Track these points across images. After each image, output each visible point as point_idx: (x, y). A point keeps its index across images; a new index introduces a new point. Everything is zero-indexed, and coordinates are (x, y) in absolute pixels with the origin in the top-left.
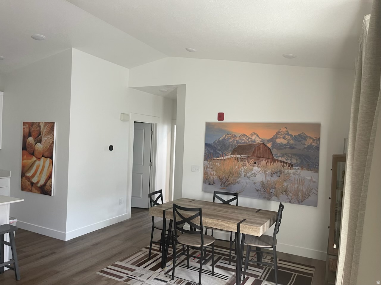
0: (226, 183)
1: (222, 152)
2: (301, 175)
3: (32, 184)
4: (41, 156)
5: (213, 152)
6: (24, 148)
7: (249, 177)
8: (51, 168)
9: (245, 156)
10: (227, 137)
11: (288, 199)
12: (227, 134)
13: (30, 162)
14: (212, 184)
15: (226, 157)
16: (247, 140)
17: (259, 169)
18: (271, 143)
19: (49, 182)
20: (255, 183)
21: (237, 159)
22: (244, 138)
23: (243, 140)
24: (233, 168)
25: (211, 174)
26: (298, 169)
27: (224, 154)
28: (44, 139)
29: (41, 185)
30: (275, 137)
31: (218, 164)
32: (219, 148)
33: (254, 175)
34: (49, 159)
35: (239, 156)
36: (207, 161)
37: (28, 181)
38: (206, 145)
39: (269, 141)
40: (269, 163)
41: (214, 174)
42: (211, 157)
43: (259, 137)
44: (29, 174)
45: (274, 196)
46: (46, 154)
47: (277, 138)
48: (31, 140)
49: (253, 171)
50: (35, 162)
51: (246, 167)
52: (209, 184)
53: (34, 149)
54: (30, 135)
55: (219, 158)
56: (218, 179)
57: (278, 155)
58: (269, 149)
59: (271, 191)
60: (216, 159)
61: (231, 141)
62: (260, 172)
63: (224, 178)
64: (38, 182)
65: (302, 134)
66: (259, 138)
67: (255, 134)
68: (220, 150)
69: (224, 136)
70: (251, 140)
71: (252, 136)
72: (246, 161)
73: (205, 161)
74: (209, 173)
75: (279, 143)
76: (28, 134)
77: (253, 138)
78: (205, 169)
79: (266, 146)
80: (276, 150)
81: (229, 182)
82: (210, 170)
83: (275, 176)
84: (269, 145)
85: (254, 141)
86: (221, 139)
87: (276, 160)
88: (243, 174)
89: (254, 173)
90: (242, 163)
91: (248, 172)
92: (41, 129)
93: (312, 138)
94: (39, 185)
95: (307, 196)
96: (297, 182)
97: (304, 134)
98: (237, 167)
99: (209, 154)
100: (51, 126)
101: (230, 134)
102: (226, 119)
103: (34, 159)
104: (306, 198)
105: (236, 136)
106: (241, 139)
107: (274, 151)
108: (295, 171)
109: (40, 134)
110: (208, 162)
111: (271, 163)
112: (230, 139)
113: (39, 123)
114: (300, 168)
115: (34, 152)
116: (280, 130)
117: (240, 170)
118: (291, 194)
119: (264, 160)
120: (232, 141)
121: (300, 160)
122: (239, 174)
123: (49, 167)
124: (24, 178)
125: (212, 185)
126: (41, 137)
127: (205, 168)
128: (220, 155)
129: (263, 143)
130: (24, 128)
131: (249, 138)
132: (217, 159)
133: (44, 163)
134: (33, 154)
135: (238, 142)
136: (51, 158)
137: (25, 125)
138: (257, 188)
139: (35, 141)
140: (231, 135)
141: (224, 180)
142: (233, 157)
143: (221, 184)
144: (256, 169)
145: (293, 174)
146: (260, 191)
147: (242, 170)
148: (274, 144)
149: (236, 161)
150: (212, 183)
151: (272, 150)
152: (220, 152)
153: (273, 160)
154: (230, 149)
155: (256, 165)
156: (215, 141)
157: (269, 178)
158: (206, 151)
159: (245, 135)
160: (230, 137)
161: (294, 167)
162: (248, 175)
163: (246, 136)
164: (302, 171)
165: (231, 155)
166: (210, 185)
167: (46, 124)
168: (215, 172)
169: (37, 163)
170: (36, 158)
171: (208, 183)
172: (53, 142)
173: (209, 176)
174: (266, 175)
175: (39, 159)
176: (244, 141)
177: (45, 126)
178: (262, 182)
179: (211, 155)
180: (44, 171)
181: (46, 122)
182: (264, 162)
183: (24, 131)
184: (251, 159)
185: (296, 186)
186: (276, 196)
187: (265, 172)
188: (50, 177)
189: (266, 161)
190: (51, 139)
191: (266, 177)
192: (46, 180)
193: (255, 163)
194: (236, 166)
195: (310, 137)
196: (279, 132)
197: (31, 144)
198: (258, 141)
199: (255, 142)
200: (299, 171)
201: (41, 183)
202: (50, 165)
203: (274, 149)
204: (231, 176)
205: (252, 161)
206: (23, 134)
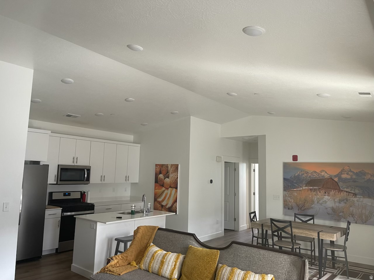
0: (302, 208)
1: (297, 184)
2: (363, 202)
3: (162, 206)
4: (169, 187)
5: (290, 185)
6: (156, 181)
7: (321, 204)
8: (176, 196)
9: (317, 187)
10: (301, 173)
11: (354, 220)
12: (301, 171)
13: (160, 191)
14: (291, 209)
15: (301, 188)
16: (318, 175)
17: (329, 198)
18: (337, 178)
19: (175, 205)
20: (326, 208)
21: (311, 190)
22: (315, 174)
23: (314, 175)
24: (307, 196)
25: (290, 201)
26: (361, 198)
27: (299, 186)
28: (171, 176)
29: (169, 207)
31: (295, 194)
32: (295, 181)
33: (326, 202)
34: (174, 189)
35: (312, 188)
36: (286, 191)
37: (159, 204)
38: (285, 179)
39: (335, 176)
40: (337, 193)
41: (292, 201)
42: (289, 188)
43: (327, 173)
44: (160, 200)
45: (343, 218)
46: (172, 186)
47: (342, 174)
48: (161, 176)
49: (324, 199)
50: (164, 191)
51: (318, 196)
52: (289, 209)
53: (163, 183)
54: (160, 173)
55: (295, 189)
56: (296, 205)
57: (344, 187)
58: (336, 182)
59: (340, 214)
60: (293, 190)
61: (304, 176)
62: (330, 200)
63: (300, 204)
64: (166, 205)
65: (362, 171)
66: (328, 174)
67: (323, 171)
68: (295, 183)
69: (299, 172)
70: (321, 176)
71: (321, 173)
72: (318, 192)
73: (284, 191)
74: (288, 201)
75: (344, 177)
76: (159, 172)
77: (323, 174)
78: (285, 198)
79: (333, 180)
80: (342, 183)
81: (305, 208)
82: (289, 198)
83: (342, 203)
84: (336, 179)
85: (323, 176)
86: (296, 175)
87: (342, 191)
88: (316, 202)
89: (325, 201)
90: (315, 193)
91: (320, 200)
92: (169, 169)
93: (370, 174)
94: (167, 207)
95: (370, 218)
96: (360, 207)
97: (364, 171)
98: (310, 196)
99: (287, 186)
100: (176, 167)
101: (303, 171)
102: (300, 160)
103: (164, 189)
104: (369, 219)
105: (308, 173)
106: (312, 175)
107: (340, 184)
108: (358, 199)
109: (168, 172)
110: (287, 192)
111: (338, 192)
112: (303, 175)
113: (167, 165)
114: (362, 197)
115: (163, 184)
116: (344, 168)
117: (314, 198)
118: (356, 217)
119: (332, 191)
120: (306, 176)
121: (362, 191)
122: (313, 201)
123: (174, 195)
124: (156, 202)
125: (291, 210)
126: (169, 174)
127: (285, 197)
128: (296, 186)
129: (331, 178)
130: (156, 168)
131: (319, 174)
132: (294, 190)
133: (171, 191)
134: (163, 186)
135: (310, 176)
136: (176, 188)
137: (157, 167)
138: (328, 212)
139: (164, 177)
140: (304, 172)
141: (301, 206)
142: (307, 188)
143: (299, 209)
144: (326, 198)
145: (357, 201)
146: (331, 214)
147: (315, 198)
148: (340, 179)
149: (309, 192)
150: (291, 208)
151: (339, 183)
152: (296, 185)
153: (340, 191)
154: (304, 182)
155: (327, 194)
156: (292, 176)
157: (337, 204)
158: (285, 184)
159: (315, 172)
160: (304, 173)
161: (357, 196)
162: (321, 202)
163: (317, 172)
164: (364, 199)
165: (305, 186)
166: (289, 210)
167: (172, 165)
168: (293, 200)
169: (166, 191)
170: (165, 188)
171: (288, 208)
172: (178, 177)
173: (288, 203)
174: (335, 202)
175: (167, 189)
176: (315, 176)
177: (171, 167)
178: (332, 207)
179: (289, 187)
180: (171, 197)
181: (172, 164)
182: (332, 192)
183: (156, 170)
184: (322, 190)
185: (360, 210)
186: (345, 218)
187: (334, 200)
188: (175, 201)
189: (335, 191)
190: (176, 175)
191: (335, 203)
192: (173, 203)
193: (325, 193)
194: (310, 195)
195: (368, 173)
196: (343, 169)
197: (161, 179)
198: (327, 176)
199: (324, 177)
200: (362, 199)
201: (169, 205)
202: (175, 193)
203: (340, 183)
204: (306, 202)
205: (323, 192)
206: (155, 172)
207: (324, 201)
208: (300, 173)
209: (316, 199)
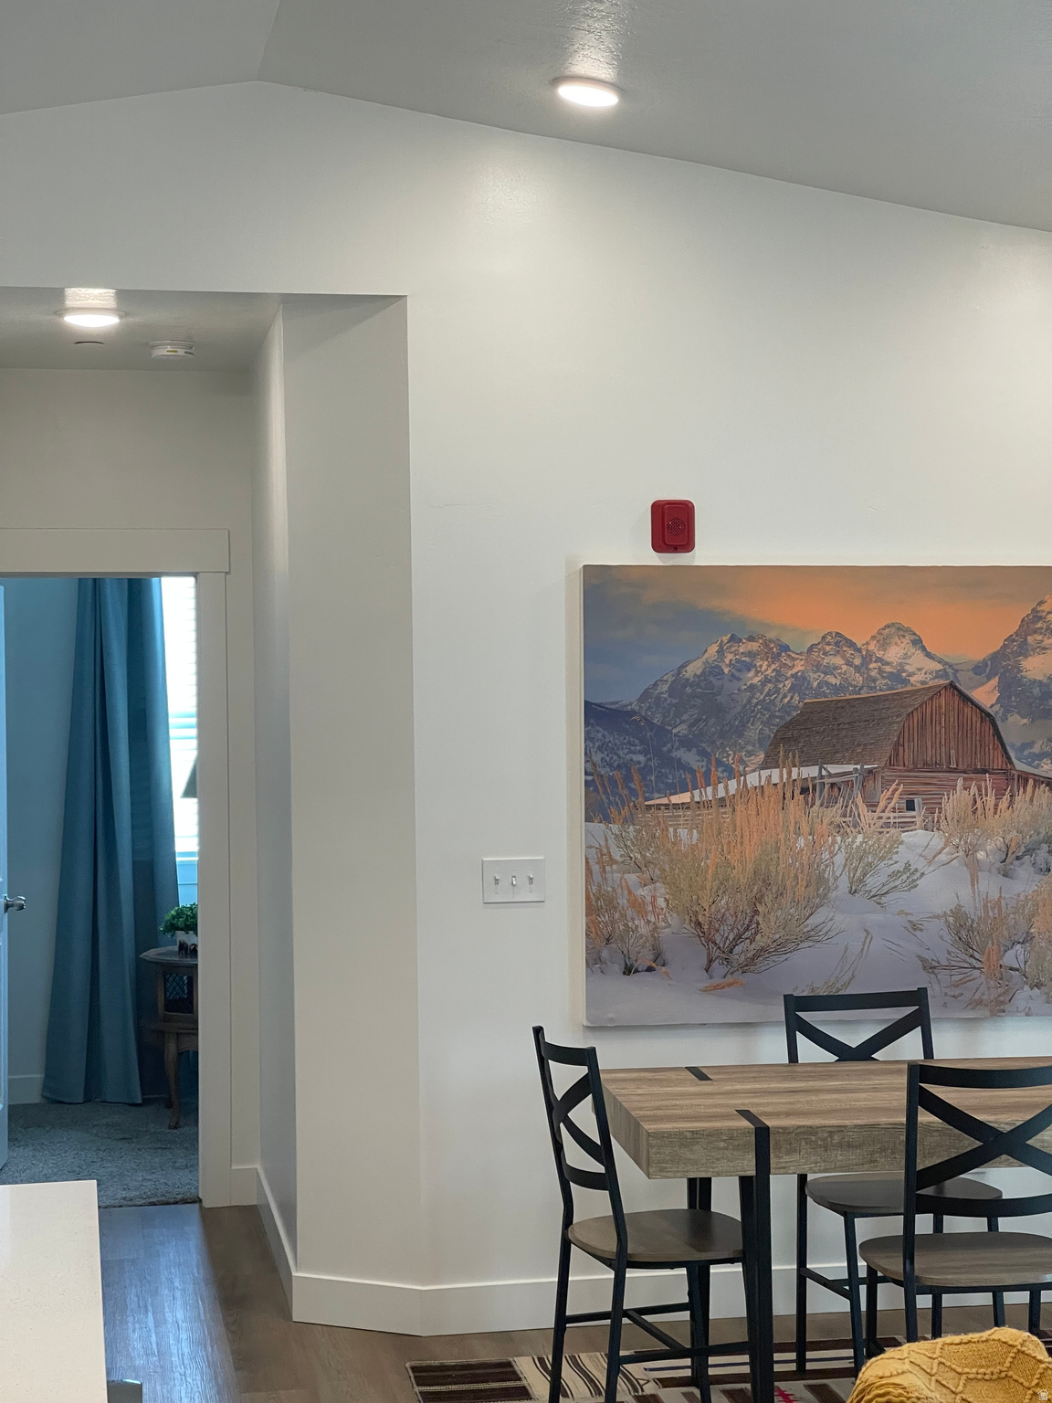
0: (737, 949)
1: (703, 753)
5: (641, 758)
7: (877, 897)
9: (850, 768)
10: (729, 657)
12: (733, 639)
14: (650, 969)
15: (733, 785)
16: (857, 669)
17: (936, 840)
18: (995, 681)
20: (915, 927)
21: (804, 791)
22: (838, 661)
23: (830, 670)
24: (777, 849)
25: (638, 906)
27: (719, 763)
30: (1018, 645)
31: (683, 832)
32: (682, 729)
33: (910, 876)
35: (812, 771)
36: (607, 819)
38: (597, 715)
39: (982, 670)
40: (991, 800)
41: (661, 902)
42: (633, 792)
43: (924, 648)
45: (1027, 988)
47: (1024, 650)
49: (903, 856)
51: (860, 838)
52: (628, 970)
55: (685, 798)
56: (689, 928)
57: (1036, 749)
58: (986, 716)
59: (1009, 959)
60: (667, 806)
61: (756, 680)
62: (943, 857)
63: (722, 920)
66: (929, 655)
67: (901, 630)
68: (686, 743)
69: (714, 649)
70: (880, 671)
71: (884, 644)
72: (859, 800)
73: (588, 819)
74: (623, 901)
75: (1040, 677)
77: (894, 654)
78: (597, 877)
79: (966, 699)
80: (1025, 721)
81: (761, 941)
82: (632, 878)
83: (1024, 872)
84: (985, 695)
85: (898, 677)
86: (694, 669)
87: (1024, 778)
88: (844, 883)
89: (908, 866)
90: (834, 813)
91: (870, 864)
98: (801, 842)
99: (617, 774)
101: (751, 639)
105: (786, 648)
106: (818, 667)
107: (1014, 728)
110: (615, 828)
111: (999, 796)
112: (749, 667)
116: (1041, 603)
117: (826, 856)
119: (960, 782)
120: (766, 680)
122: (821, 880)
125: (648, 977)
127: (596, 868)
128: (692, 771)
129: (952, 686)
131: (868, 658)
132: (675, 799)
135: (800, 683)
138: (926, 955)
140: (754, 646)
141: (725, 929)
142: (775, 779)
143: (710, 961)
144: (917, 840)
146: (949, 967)
147: (833, 855)
148: (1013, 686)
149: (795, 807)
150: (646, 959)
151: (1004, 719)
152: (690, 758)
153: (1011, 780)
154: (753, 732)
155: (918, 815)
156: (656, 684)
157: (990, 886)
158: (597, 758)
159: (841, 642)
160: (750, 654)
162: (873, 882)
163: (852, 644)
165: (764, 766)
166: (633, 977)
168: (661, 889)
171: (618, 968)
173: (624, 916)
174: (974, 868)
176: (841, 674)
178: (958, 913)
179: (628, 778)
182: (958, 798)
184: (886, 784)
186: (1038, 985)
187: (970, 852)
189: (974, 789)
191: (974, 880)
193: (910, 806)
194: (798, 833)
196: (1036, 616)
198: (921, 671)
199: (905, 682)
203: (1014, 719)
204: (768, 899)
205: (889, 797)
207: (900, 867)
208: (721, 652)
209: (840, 859)
